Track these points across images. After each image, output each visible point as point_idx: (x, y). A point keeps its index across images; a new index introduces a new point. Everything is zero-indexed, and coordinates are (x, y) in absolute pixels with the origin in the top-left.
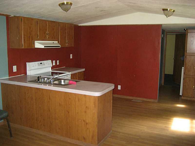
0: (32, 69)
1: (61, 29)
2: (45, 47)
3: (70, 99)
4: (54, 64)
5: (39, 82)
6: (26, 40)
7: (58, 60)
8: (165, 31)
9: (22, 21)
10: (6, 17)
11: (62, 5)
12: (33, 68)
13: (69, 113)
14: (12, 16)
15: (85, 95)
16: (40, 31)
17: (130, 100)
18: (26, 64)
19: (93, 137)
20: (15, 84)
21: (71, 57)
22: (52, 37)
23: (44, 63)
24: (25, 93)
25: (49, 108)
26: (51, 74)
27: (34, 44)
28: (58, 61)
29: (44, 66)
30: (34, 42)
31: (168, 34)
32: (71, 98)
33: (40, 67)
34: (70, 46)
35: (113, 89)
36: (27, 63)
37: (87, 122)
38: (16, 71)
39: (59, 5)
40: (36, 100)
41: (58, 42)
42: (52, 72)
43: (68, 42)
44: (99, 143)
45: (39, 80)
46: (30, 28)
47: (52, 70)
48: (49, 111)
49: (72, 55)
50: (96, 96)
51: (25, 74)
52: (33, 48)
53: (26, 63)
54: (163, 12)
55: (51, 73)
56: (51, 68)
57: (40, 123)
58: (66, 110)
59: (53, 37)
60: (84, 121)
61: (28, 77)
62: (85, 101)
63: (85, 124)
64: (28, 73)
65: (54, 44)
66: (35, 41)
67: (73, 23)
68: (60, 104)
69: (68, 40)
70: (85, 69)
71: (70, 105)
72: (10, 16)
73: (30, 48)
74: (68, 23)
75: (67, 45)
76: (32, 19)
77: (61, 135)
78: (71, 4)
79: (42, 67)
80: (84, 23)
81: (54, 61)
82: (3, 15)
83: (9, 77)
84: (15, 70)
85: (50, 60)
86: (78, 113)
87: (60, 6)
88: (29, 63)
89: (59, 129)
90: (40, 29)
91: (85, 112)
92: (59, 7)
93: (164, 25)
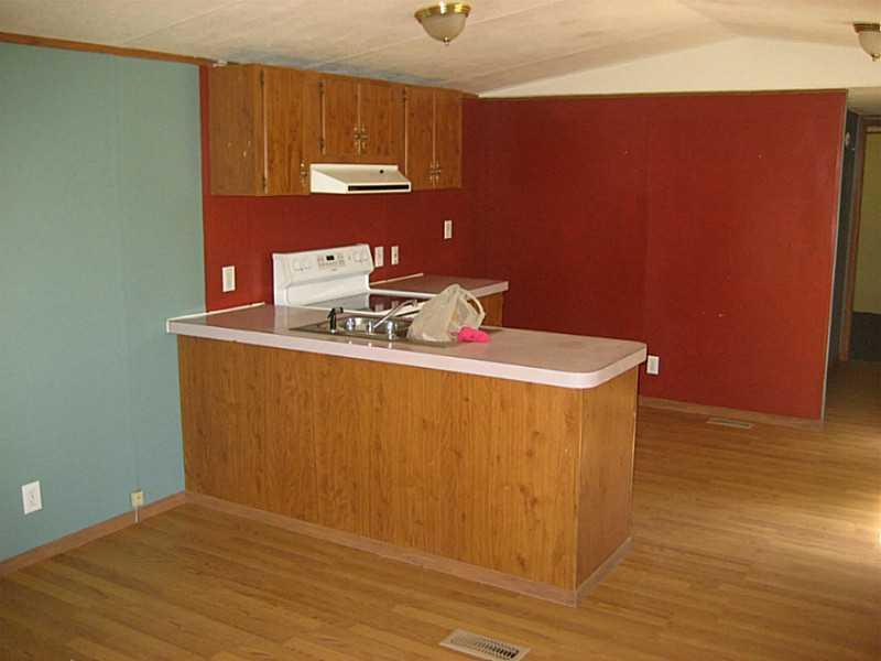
0: (295, 280)
1: (411, 115)
2: (350, 188)
3: (467, 400)
4: (380, 262)
5: (335, 334)
6: (277, 161)
7: (395, 245)
8: (857, 115)
9: (262, 83)
10: (201, 67)
11: (427, 16)
12: (298, 277)
13: (459, 455)
14: (222, 63)
15: (530, 383)
16: (329, 125)
17: (700, 421)
18: (272, 260)
19: (558, 557)
20: (239, 341)
21: (448, 234)
22: (376, 150)
23: (340, 256)
24: (279, 377)
25: (378, 437)
26: (367, 305)
27: (307, 176)
28: (395, 250)
29: (341, 270)
30: (307, 170)
31: (870, 129)
32: (470, 398)
33: (327, 272)
34: (448, 186)
35: (640, 365)
36: (274, 256)
37: (537, 493)
38: (233, 288)
39: (418, 16)
40: (322, 405)
41: (401, 169)
42: (372, 296)
43: (440, 168)
44: (581, 582)
45: (333, 326)
46: (293, 112)
47: (371, 287)
48: (379, 448)
49: (450, 222)
50: (578, 390)
51: (267, 302)
52: (305, 193)
53: (271, 256)
54: (857, 35)
55: (367, 297)
56: (367, 277)
57: (338, 500)
58: (448, 446)
59: (379, 149)
60: (523, 489)
61: (277, 313)
62: (530, 410)
63: (526, 503)
64: (281, 296)
65: (385, 175)
66: (312, 166)
67: (458, 89)
68: (424, 421)
69: (438, 158)
70: (509, 285)
71: (465, 424)
72: (215, 65)
73: (291, 193)
74: (439, 90)
75: (434, 181)
76: (301, 74)
77: (425, 550)
78: (466, 11)
79: (335, 273)
80: (503, 84)
81: (379, 250)
82: (189, 60)
83: (207, 311)
84: (229, 283)
85: (364, 242)
86: (498, 458)
87: (420, 21)
88: (284, 256)
89: (418, 522)
90: (330, 115)
91: (530, 454)
92: (417, 22)
93: (857, 93)
